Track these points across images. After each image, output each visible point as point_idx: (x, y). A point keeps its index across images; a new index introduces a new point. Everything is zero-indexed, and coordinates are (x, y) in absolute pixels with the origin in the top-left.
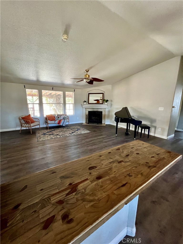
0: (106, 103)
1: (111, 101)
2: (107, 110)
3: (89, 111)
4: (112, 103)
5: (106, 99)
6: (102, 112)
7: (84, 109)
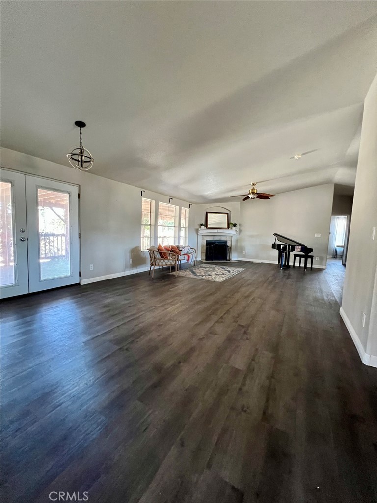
0: (234, 228)
1: (240, 225)
2: (234, 239)
3: (208, 239)
4: (242, 228)
5: (233, 221)
6: (226, 242)
7: (200, 237)
